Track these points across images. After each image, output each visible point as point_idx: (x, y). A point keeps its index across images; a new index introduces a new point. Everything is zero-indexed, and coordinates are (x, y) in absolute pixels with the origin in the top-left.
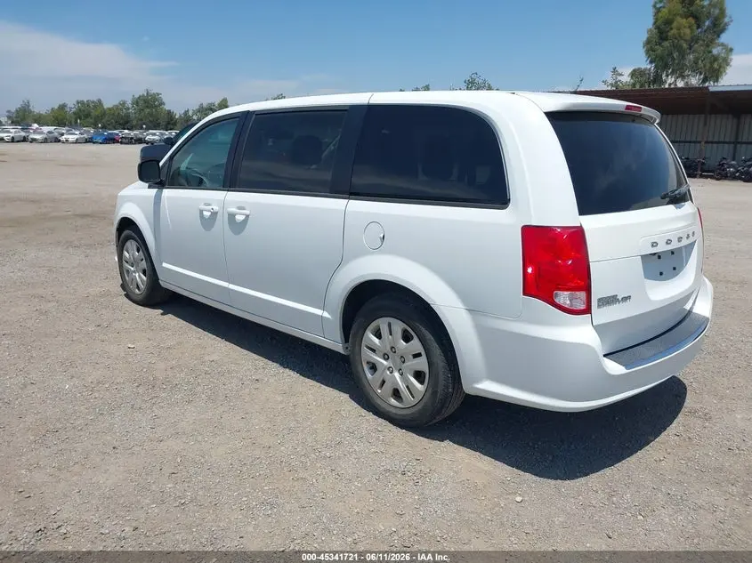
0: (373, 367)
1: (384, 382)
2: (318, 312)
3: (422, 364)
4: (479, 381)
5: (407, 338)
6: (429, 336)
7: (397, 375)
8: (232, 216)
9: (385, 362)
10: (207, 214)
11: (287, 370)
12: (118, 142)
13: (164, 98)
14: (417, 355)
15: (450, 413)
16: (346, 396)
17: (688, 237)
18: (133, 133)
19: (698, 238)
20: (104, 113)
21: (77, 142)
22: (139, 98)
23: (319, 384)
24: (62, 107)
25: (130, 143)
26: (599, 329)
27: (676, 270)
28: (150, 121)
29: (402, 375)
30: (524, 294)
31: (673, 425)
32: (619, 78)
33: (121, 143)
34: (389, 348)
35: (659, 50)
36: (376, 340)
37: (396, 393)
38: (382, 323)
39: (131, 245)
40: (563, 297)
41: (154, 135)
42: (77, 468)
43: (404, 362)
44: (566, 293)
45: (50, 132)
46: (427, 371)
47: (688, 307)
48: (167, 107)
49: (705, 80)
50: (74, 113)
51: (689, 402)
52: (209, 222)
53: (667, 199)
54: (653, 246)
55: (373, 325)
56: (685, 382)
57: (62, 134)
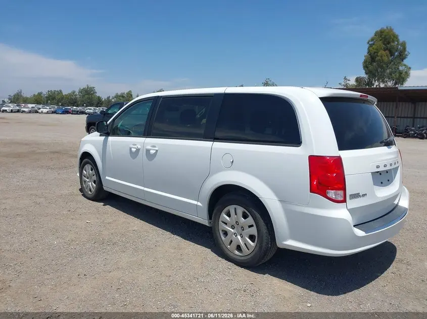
0: (226, 233)
1: (231, 241)
2: (195, 202)
3: (254, 231)
4: (285, 240)
5: (245, 216)
6: (258, 216)
7: (239, 237)
8: (148, 151)
9: (232, 230)
10: (134, 150)
11: (175, 236)
12: (70, 113)
13: (96, 90)
14: (251, 226)
15: (269, 258)
16: (209, 250)
17: (395, 164)
18: (79, 109)
19: (400, 164)
20: (62, 98)
21: (48, 113)
22: (83, 89)
23: (194, 244)
24: (40, 94)
25: (77, 114)
26: (350, 211)
27: (389, 181)
28: (88, 102)
29: (242, 237)
30: (311, 192)
31: (391, 267)
32: (348, 82)
33: (72, 114)
34: (235, 223)
35: (371, 67)
36: (228, 218)
37: (239, 248)
38: (231, 208)
39: (88, 167)
40: (331, 194)
41: (90, 110)
42: (65, 285)
43: (243, 230)
44: (332, 191)
45: (32, 107)
46: (256, 234)
47: (396, 202)
48: (98, 95)
49: (396, 84)
50: (46, 97)
51: (398, 255)
52: (135, 154)
53: (384, 144)
54: (377, 168)
55: (226, 210)
56: (395, 245)
57: (40, 109)
